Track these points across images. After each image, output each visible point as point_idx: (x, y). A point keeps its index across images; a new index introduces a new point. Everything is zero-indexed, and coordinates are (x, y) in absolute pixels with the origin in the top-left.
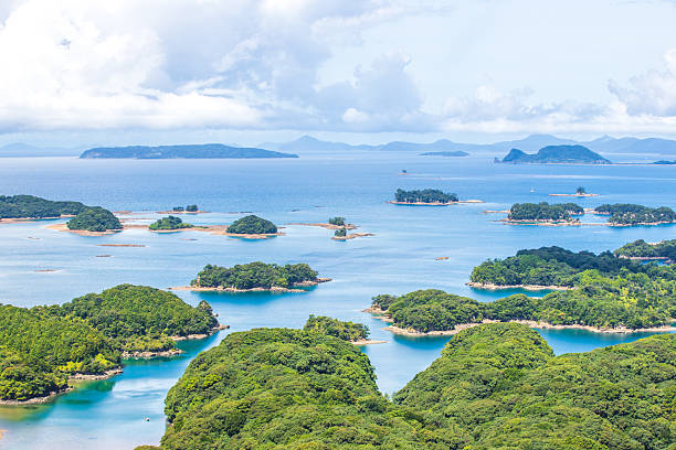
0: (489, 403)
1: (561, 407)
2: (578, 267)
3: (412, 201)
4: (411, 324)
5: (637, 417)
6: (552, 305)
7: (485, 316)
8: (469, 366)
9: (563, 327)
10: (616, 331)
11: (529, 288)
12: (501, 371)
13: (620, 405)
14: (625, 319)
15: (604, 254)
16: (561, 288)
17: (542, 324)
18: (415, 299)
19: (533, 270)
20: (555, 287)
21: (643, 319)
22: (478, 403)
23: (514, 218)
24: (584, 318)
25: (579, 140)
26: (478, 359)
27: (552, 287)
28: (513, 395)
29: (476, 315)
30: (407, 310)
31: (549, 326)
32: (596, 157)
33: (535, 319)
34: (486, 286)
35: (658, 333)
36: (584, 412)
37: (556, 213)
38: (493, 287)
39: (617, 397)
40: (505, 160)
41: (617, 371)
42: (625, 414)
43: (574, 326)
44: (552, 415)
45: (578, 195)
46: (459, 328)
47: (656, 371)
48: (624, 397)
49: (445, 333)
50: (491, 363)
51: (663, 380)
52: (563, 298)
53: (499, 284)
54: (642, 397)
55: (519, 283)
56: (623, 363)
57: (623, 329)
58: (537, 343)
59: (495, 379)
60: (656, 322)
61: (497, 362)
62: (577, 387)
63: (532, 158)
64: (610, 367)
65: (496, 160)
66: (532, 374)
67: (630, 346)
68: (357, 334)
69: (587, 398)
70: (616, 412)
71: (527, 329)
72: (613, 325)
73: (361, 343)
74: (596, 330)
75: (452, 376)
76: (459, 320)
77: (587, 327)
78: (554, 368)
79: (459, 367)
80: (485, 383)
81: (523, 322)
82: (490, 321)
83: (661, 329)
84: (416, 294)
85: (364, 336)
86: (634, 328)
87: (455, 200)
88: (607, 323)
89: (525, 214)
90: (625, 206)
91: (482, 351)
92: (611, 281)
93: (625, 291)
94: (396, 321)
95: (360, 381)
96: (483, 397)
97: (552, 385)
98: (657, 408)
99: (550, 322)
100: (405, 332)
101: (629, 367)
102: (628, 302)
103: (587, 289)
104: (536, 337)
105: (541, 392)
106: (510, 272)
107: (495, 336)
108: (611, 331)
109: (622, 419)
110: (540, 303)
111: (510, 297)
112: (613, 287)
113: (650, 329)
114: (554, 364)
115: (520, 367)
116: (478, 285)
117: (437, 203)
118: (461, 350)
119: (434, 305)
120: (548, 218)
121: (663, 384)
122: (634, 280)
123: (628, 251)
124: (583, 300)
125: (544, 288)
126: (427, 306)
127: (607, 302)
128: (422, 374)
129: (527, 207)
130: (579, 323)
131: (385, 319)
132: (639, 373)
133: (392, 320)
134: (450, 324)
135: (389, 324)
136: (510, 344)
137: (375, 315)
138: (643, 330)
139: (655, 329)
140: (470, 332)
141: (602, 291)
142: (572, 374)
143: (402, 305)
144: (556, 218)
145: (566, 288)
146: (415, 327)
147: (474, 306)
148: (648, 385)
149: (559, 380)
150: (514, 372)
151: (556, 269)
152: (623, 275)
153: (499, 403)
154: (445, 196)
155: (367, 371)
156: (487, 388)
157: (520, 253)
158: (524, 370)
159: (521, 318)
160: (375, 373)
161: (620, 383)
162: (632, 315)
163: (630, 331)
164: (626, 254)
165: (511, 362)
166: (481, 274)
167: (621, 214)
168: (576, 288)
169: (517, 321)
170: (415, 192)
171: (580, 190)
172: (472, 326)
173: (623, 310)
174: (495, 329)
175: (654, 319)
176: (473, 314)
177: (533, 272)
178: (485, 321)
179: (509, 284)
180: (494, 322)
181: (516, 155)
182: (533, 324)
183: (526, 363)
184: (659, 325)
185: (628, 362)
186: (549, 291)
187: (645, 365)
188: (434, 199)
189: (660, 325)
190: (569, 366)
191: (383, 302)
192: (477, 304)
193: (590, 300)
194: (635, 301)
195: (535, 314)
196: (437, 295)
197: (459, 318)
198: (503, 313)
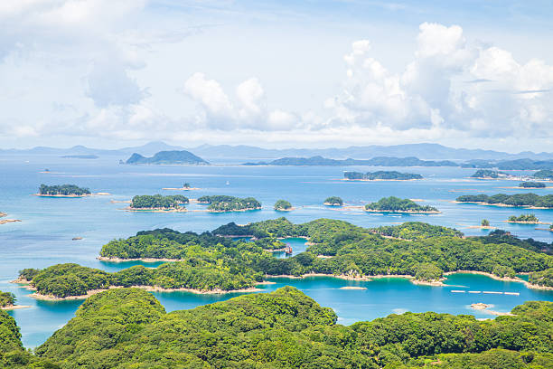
0: (113, 352)
1: (171, 353)
2: (184, 244)
3: (53, 194)
4: (51, 291)
5: (230, 359)
6: (164, 274)
7: (111, 283)
8: (98, 323)
9: (171, 290)
10: (214, 292)
11: (146, 260)
12: (124, 326)
13: (217, 350)
14: (220, 283)
15: (204, 234)
16: (171, 260)
17: (156, 288)
18: (55, 272)
19: (149, 246)
20: (167, 260)
21: (235, 283)
22: (105, 352)
23: (135, 207)
24: (189, 283)
25: (186, 147)
26: (105, 317)
27: (164, 260)
28: (132, 346)
29: (104, 282)
30: (48, 280)
31: (161, 290)
32: (198, 160)
33: (151, 285)
34: (112, 260)
35: (246, 294)
36: (189, 356)
37: (168, 203)
38: (118, 260)
39: (215, 344)
40: (128, 162)
41: (215, 324)
42: (221, 357)
43: (181, 289)
44: (164, 359)
45: (184, 188)
46: (91, 293)
47: (245, 322)
48: (220, 344)
49: (79, 298)
50: (116, 320)
51: (250, 329)
52: (172, 268)
53: (122, 258)
54: (233, 344)
55: (138, 256)
56: (219, 317)
57: (219, 291)
58: (152, 303)
59: (119, 333)
60: (244, 285)
61: (121, 319)
62: (183, 336)
63: (149, 160)
64: (209, 321)
65: (121, 162)
66: (147, 328)
67: (224, 304)
68: (6, 301)
69: (190, 345)
70: (214, 356)
71: (145, 293)
72: (211, 288)
73: (8, 308)
74: (198, 292)
75: (84, 331)
76: (91, 287)
77: (192, 290)
78: (166, 322)
79: (90, 324)
80: (111, 336)
81: (142, 287)
82: (115, 287)
83: (249, 290)
84: (56, 267)
85: (11, 302)
86: (228, 290)
87: (88, 193)
88: (206, 286)
89: (142, 203)
90: (220, 197)
91: (109, 311)
92: (211, 254)
93: (220, 262)
94: (39, 289)
95: (7, 339)
96: (110, 348)
97: (164, 336)
98: (246, 352)
99: (162, 287)
100: (47, 298)
101: (223, 320)
102: (222, 270)
103: (191, 261)
104: (151, 299)
105: (155, 342)
106: (133, 249)
107: (119, 299)
108: (210, 292)
109: (219, 361)
110: (155, 272)
111: (131, 268)
112: (211, 259)
113: (240, 291)
114: (166, 319)
115: (139, 322)
116: (106, 259)
117: (74, 195)
118: (92, 311)
119: (71, 276)
120: (161, 206)
121: (250, 333)
122: (228, 253)
123: (223, 231)
124: (188, 270)
125: (158, 260)
126: (63, 276)
127: (208, 271)
128: (60, 332)
129: (145, 198)
130: (185, 287)
131: (30, 288)
132: (231, 325)
133: (35, 289)
134: (83, 291)
135: (33, 292)
136: (130, 305)
137: (21, 285)
138: (234, 291)
139: (243, 291)
140: (99, 296)
141: (203, 262)
142: (180, 326)
143: (44, 277)
144: (167, 206)
145: (175, 260)
146: (54, 294)
147: (102, 276)
148: (238, 334)
149: (170, 332)
150: (135, 324)
151: (167, 246)
152: (219, 249)
153: (122, 352)
154: (81, 190)
155: (13, 330)
156: (113, 340)
157: (139, 233)
158: (142, 325)
159: (140, 284)
160: (20, 332)
161: (217, 332)
162: (226, 280)
163: (224, 292)
164: (222, 233)
165: (132, 318)
166: (108, 251)
167: (215, 202)
168: (183, 260)
169: (137, 287)
170: (55, 187)
171: (186, 185)
172: (101, 291)
173: (219, 276)
174: (118, 293)
175: (243, 283)
176: (102, 282)
177: (149, 248)
178: (111, 287)
179: (130, 257)
180: (119, 287)
181: (136, 158)
182: (149, 289)
183: (144, 319)
184: (246, 288)
185: (223, 316)
186: (162, 263)
187: (236, 318)
188: (71, 192)
190: (177, 320)
191: (28, 274)
192: (105, 274)
193: (193, 269)
194: (228, 269)
195: (151, 280)
196: (73, 267)
197: (90, 285)
198: (126, 280)
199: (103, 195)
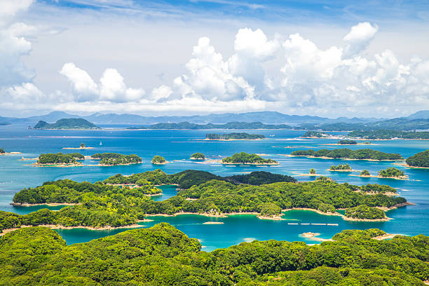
0: (24, 277)
1: (71, 277)
2: (81, 191)
5: (118, 281)
6: (65, 215)
7: (22, 223)
8: (12, 255)
9: (72, 228)
10: (105, 228)
11: (50, 205)
12: (33, 257)
13: (108, 274)
14: (110, 221)
16: (71, 204)
17: (59, 227)
20: (67, 204)
21: (121, 221)
22: (17, 278)
23: (41, 162)
24: (85, 221)
25: (81, 116)
26: (18, 250)
27: (65, 204)
28: (40, 272)
29: (17, 223)
31: (63, 228)
32: (92, 125)
33: (55, 224)
34: (23, 205)
35: (130, 229)
36: (85, 279)
37: (68, 160)
38: (28, 205)
39: (106, 269)
40: (35, 127)
41: (106, 253)
42: (111, 279)
43: (79, 227)
44: (65, 282)
45: (81, 148)
46: (6, 232)
47: (130, 251)
48: (110, 269)
50: (26, 252)
51: (134, 257)
52: (72, 210)
53: (31, 203)
54: (121, 268)
55: (44, 202)
56: (109, 248)
57: (109, 227)
58: (55, 238)
59: (29, 262)
60: (128, 222)
61: (30, 252)
62: (81, 264)
64: (101, 251)
65: (30, 128)
66: (52, 258)
67: (113, 238)
69: (87, 271)
70: (105, 278)
71: (49, 230)
72: (103, 225)
74: (92, 229)
76: (6, 227)
77: (87, 227)
78: (67, 253)
79: (5, 256)
80: (22, 265)
81: (47, 226)
82: (25, 226)
83: (132, 226)
86: (116, 227)
87: (3, 152)
88: (99, 224)
89: (48, 160)
90: (109, 154)
91: (21, 245)
92: (102, 199)
93: (110, 205)
96: (21, 274)
97: (65, 264)
98: (130, 274)
99: (64, 225)
101: (113, 250)
102: (111, 211)
103: (86, 205)
104: (55, 235)
105: (59, 269)
106: (39, 196)
107: (28, 235)
108: (102, 229)
109: (109, 282)
110: (57, 214)
111: (38, 211)
112: (102, 202)
113: (125, 227)
114: (66, 250)
115: (45, 254)
116: (18, 204)
118: (6, 245)
120: (62, 162)
121: (133, 259)
122: (115, 198)
123: (112, 181)
124: (84, 212)
125: (60, 204)
127: (99, 212)
129: (49, 156)
130: (82, 225)
132: (119, 254)
136: (38, 240)
138: (121, 227)
139: (128, 227)
140: (13, 234)
141: (96, 205)
142: (78, 256)
144: (67, 162)
145: (74, 204)
147: (15, 218)
148: (124, 261)
149: (69, 260)
150: (42, 255)
151: (68, 193)
152: (109, 195)
153: (31, 278)
156: (24, 268)
157: (45, 184)
158: (48, 256)
159: (46, 223)
161: (108, 260)
162: (114, 218)
163: (113, 228)
164: (111, 183)
165: (39, 251)
166: (20, 198)
167: (105, 159)
168: (80, 204)
169: (44, 226)
171: (82, 145)
172: (14, 230)
173: (108, 216)
174: (29, 231)
175: (128, 221)
176: (15, 222)
177: (53, 195)
178: (23, 226)
179: (38, 203)
180: (29, 226)
181: (42, 124)
182: (53, 227)
183: (49, 251)
185: (112, 247)
186: (64, 206)
187: (122, 248)
189: (131, 224)
190: (75, 251)
192: (17, 216)
193: (88, 211)
194: (116, 211)
195: (54, 220)
197: (5, 225)
198: (34, 221)
199: (15, 154)
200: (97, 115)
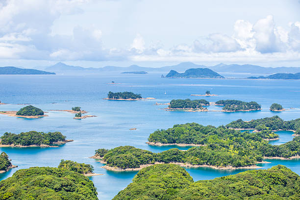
2: (206, 134)
3: (117, 98)
4: (116, 164)
6: (192, 154)
7: (156, 160)
8: (148, 187)
9: (198, 166)
10: (227, 168)
11: (180, 145)
12: (165, 190)
14: (232, 162)
15: (220, 127)
16: (197, 145)
17: (187, 165)
18: (118, 151)
19: (182, 135)
20: (194, 145)
21: (242, 162)
23: (172, 107)
24: (209, 161)
25: (208, 66)
26: (152, 183)
27: (192, 145)
29: (151, 160)
30: (114, 157)
31: (190, 166)
32: (216, 75)
33: (183, 162)
34: (156, 144)
35: (249, 170)
37: (195, 105)
38: (160, 144)
40: (167, 76)
41: (228, 190)
43: (204, 166)
45: (206, 95)
46: (142, 167)
47: (249, 190)
49: (134, 169)
50: (160, 186)
51: (253, 195)
52: (198, 151)
53: (164, 143)
55: (174, 142)
56: (231, 186)
57: (231, 167)
58: (184, 175)
59: (162, 194)
60: (249, 164)
61: (163, 185)
62: (206, 198)
63: (182, 75)
64: (224, 188)
65: (162, 76)
66: (182, 192)
67: (234, 176)
68: (87, 170)
71: (179, 168)
72: (225, 165)
73: (89, 175)
74: (216, 168)
75: (138, 192)
76: (142, 163)
77: (211, 166)
78: (193, 188)
79: (142, 188)
80: (156, 196)
81: (177, 163)
82: (159, 163)
83: (251, 167)
84: (119, 148)
85: (91, 171)
86: (237, 167)
87: (140, 97)
88: (222, 164)
89: (178, 105)
90: (231, 101)
91: (154, 179)
92: (225, 141)
93: (232, 147)
94: (108, 163)
95: (89, 195)
99: (191, 163)
100: (114, 169)
101: (234, 188)
102: (233, 153)
103: (211, 146)
104: (183, 172)
106: (171, 137)
107: (161, 171)
108: (224, 168)
110: (186, 153)
111: (170, 150)
112: (225, 145)
113: (245, 168)
114: (193, 186)
115: (175, 188)
116: (153, 143)
117: (131, 99)
118: (143, 178)
119: (129, 154)
120: (190, 107)
121: (252, 197)
122: (237, 141)
123: (233, 125)
124: (209, 152)
125: (188, 145)
126: (125, 155)
127: (222, 153)
128: (122, 192)
129: (179, 101)
130: (207, 164)
131: (102, 162)
132: (240, 191)
133: (106, 163)
134: (137, 165)
135: (104, 164)
136: (169, 175)
137: (97, 160)
138: (241, 168)
139: (248, 168)
140: (148, 169)
141: (219, 147)
142: (203, 191)
143: (111, 154)
144: (194, 107)
145: (200, 145)
146: (118, 166)
147: (150, 155)
148: (244, 198)
149: (196, 195)
151: (194, 135)
152: (231, 138)
154: (135, 95)
155: (92, 190)
156: (158, 199)
157: (175, 126)
158: (177, 190)
159: (176, 161)
160: (97, 191)
161: (229, 196)
162: (235, 159)
163: (234, 168)
164: (233, 127)
165: (170, 185)
166: (154, 138)
167: (229, 105)
168: (205, 145)
169: (174, 163)
170: (118, 93)
171: (208, 93)
172: (149, 165)
173: (230, 157)
174: (161, 167)
175: (247, 162)
176: (150, 159)
177: (182, 136)
178: (157, 163)
179: (169, 143)
180: (161, 163)
181: (173, 74)
182: (182, 164)
183: (179, 185)
185: (234, 185)
186: (191, 147)
187: (242, 187)
188: (129, 97)
189: (251, 165)
190: (201, 187)
191: (101, 153)
192: (152, 154)
193: (213, 152)
194: (237, 152)
195: (183, 159)
196: (130, 149)
197: (142, 161)
198: (166, 158)
199: (150, 99)
200: (221, 66)
